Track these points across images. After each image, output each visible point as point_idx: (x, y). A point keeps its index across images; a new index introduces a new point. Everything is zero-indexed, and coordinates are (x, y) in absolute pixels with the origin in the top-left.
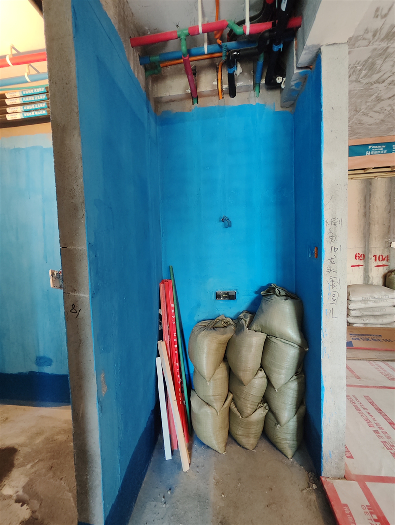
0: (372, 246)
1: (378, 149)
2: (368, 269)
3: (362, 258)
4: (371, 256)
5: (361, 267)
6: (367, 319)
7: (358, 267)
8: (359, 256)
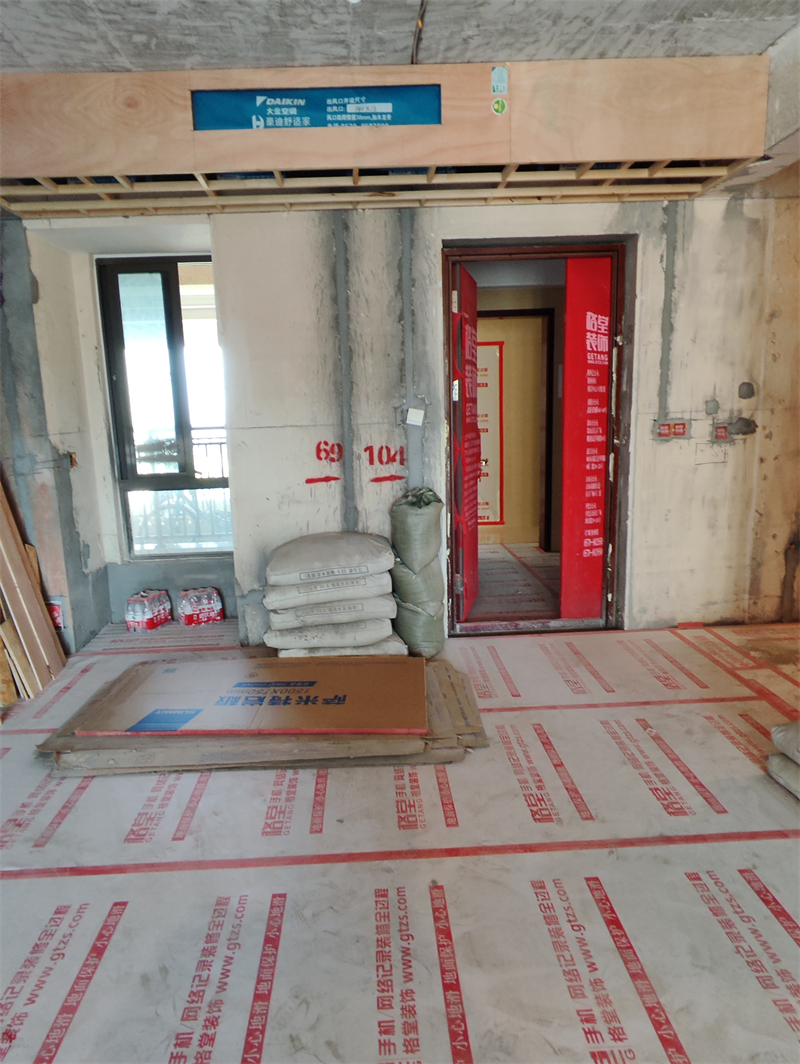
0: (360, 421)
1: (285, 111)
2: (353, 488)
3: (335, 456)
4: (359, 449)
5: (333, 482)
6: (315, 634)
7: (324, 483)
8: (325, 450)
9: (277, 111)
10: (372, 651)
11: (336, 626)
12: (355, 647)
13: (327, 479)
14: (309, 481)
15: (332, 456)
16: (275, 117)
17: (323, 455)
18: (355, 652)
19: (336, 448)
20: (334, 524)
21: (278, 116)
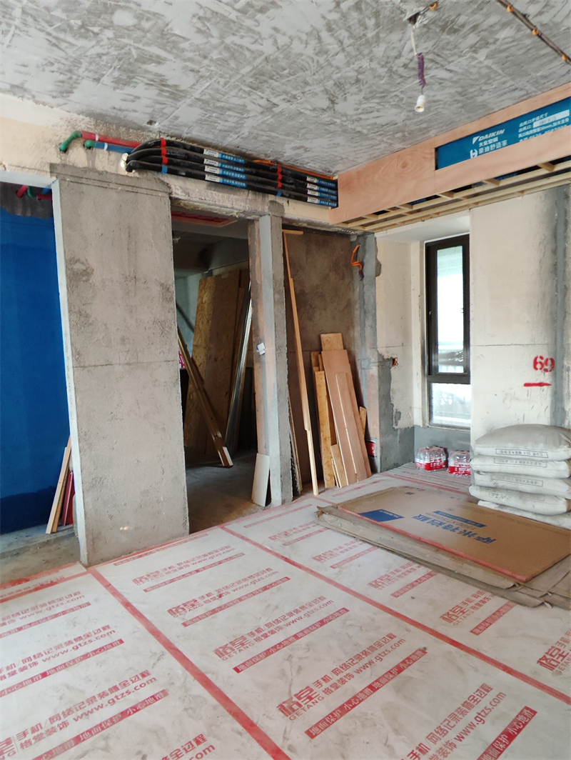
1: (490, 141)
2: (562, 392)
3: (548, 367)
5: (545, 387)
6: (504, 495)
7: (538, 388)
8: (541, 363)
9: (485, 143)
10: (548, 520)
11: (522, 494)
12: (535, 514)
13: (541, 384)
14: (527, 385)
15: (546, 367)
16: (484, 147)
17: (539, 366)
18: (534, 517)
19: (549, 362)
20: (544, 418)
21: (486, 146)
